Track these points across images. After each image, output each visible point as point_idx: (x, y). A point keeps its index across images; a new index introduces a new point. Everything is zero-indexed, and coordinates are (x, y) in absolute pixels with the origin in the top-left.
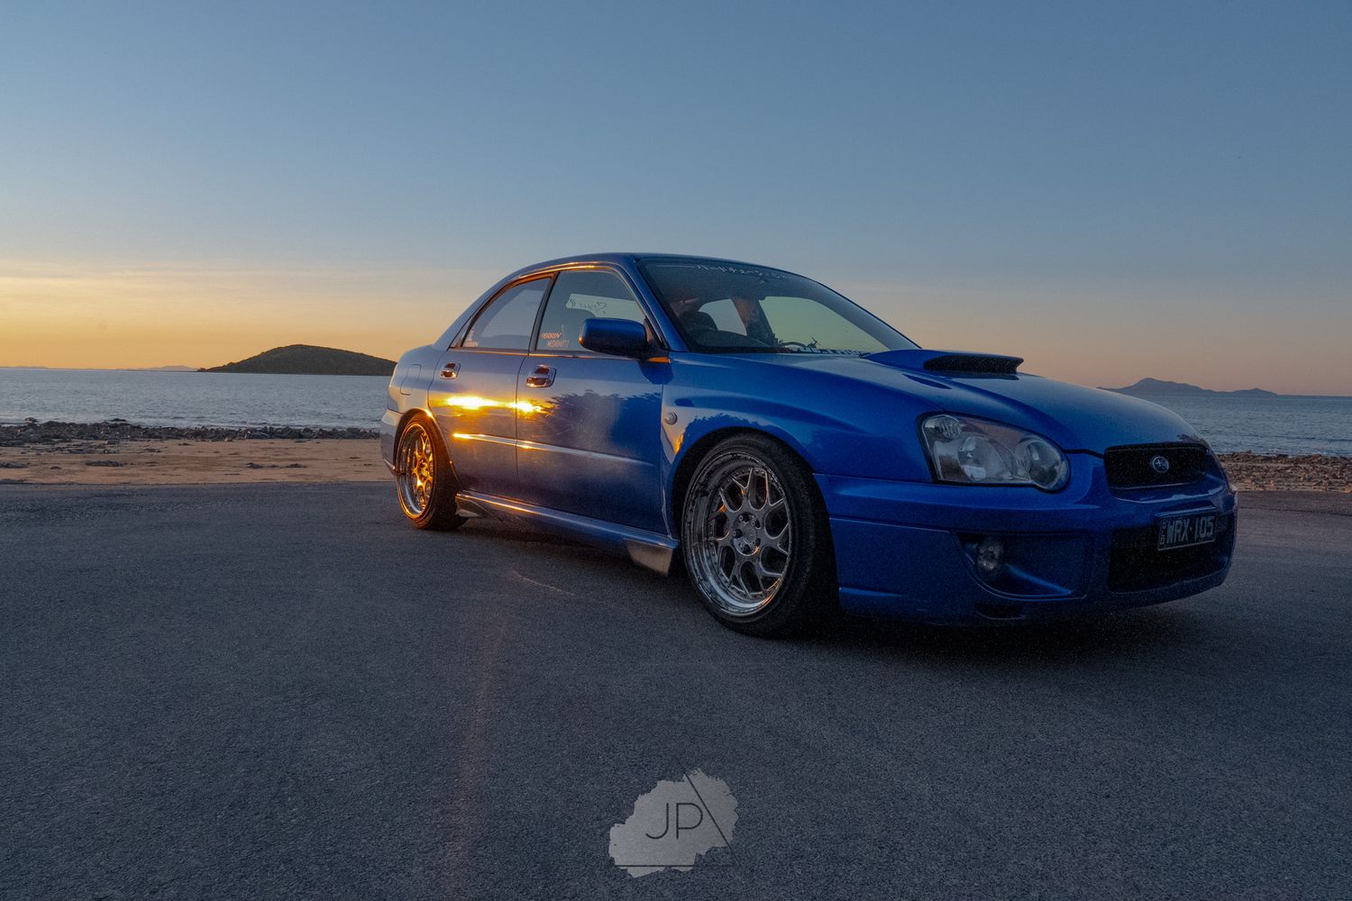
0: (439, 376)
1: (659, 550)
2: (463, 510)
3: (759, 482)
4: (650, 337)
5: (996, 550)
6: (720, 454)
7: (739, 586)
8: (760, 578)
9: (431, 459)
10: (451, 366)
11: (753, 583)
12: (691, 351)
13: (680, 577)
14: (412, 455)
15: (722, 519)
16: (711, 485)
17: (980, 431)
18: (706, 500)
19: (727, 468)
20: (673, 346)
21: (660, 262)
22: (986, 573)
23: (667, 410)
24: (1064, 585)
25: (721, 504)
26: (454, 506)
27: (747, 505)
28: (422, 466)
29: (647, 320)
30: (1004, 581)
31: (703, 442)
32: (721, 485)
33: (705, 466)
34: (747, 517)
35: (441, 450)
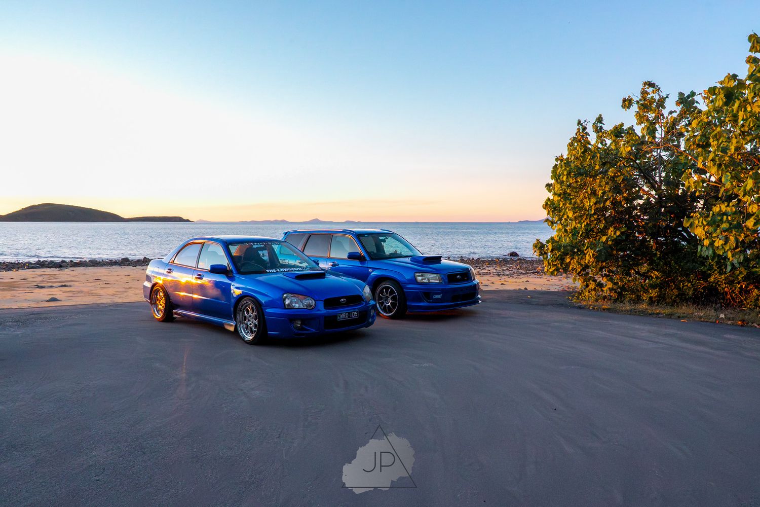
0: (165, 273)
1: (231, 325)
2: (175, 315)
3: (252, 308)
4: (228, 269)
5: (300, 322)
6: (244, 302)
7: (249, 333)
9: (164, 299)
10: (170, 269)
11: (252, 332)
12: (239, 274)
13: (236, 331)
14: (157, 297)
15: (245, 317)
16: (242, 309)
17: (296, 297)
18: (241, 312)
19: (246, 305)
20: (234, 272)
22: (297, 327)
23: (232, 290)
24: (314, 329)
25: (245, 313)
26: (173, 314)
27: (250, 314)
28: (160, 301)
29: (228, 265)
30: (301, 329)
31: (241, 298)
32: (245, 308)
33: (240, 305)
34: (250, 316)
35: (167, 295)
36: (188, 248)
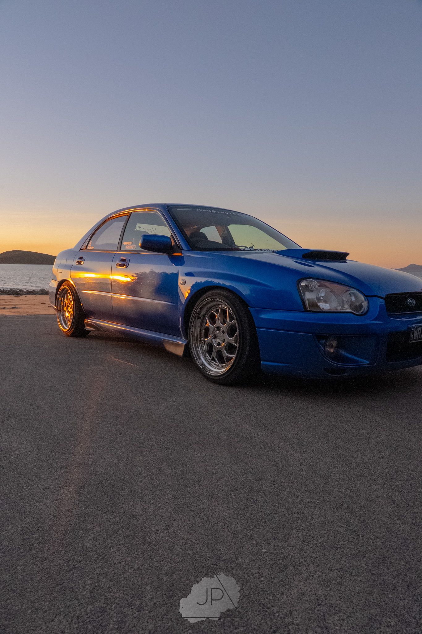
0: (75, 263)
1: (178, 345)
2: (87, 327)
3: (224, 312)
4: (173, 243)
5: (334, 344)
6: (205, 299)
7: (216, 362)
8: (225, 357)
9: (72, 303)
10: (81, 258)
11: (222, 360)
12: (192, 250)
13: (188, 357)
14: (64, 301)
15: (207, 330)
16: (202, 314)
17: (328, 287)
18: (199, 321)
19: (209, 306)
20: (184, 248)
21: (179, 208)
22: (329, 353)
23: (181, 278)
24: (365, 359)
25: (207, 323)
26: (84, 326)
27: (219, 323)
28: (68, 306)
29: (172, 235)
30: (337, 357)
31: (200, 291)
32: (206, 313)
33: (199, 305)
34: (218, 328)
35: (77, 299)
36: (107, 227)
